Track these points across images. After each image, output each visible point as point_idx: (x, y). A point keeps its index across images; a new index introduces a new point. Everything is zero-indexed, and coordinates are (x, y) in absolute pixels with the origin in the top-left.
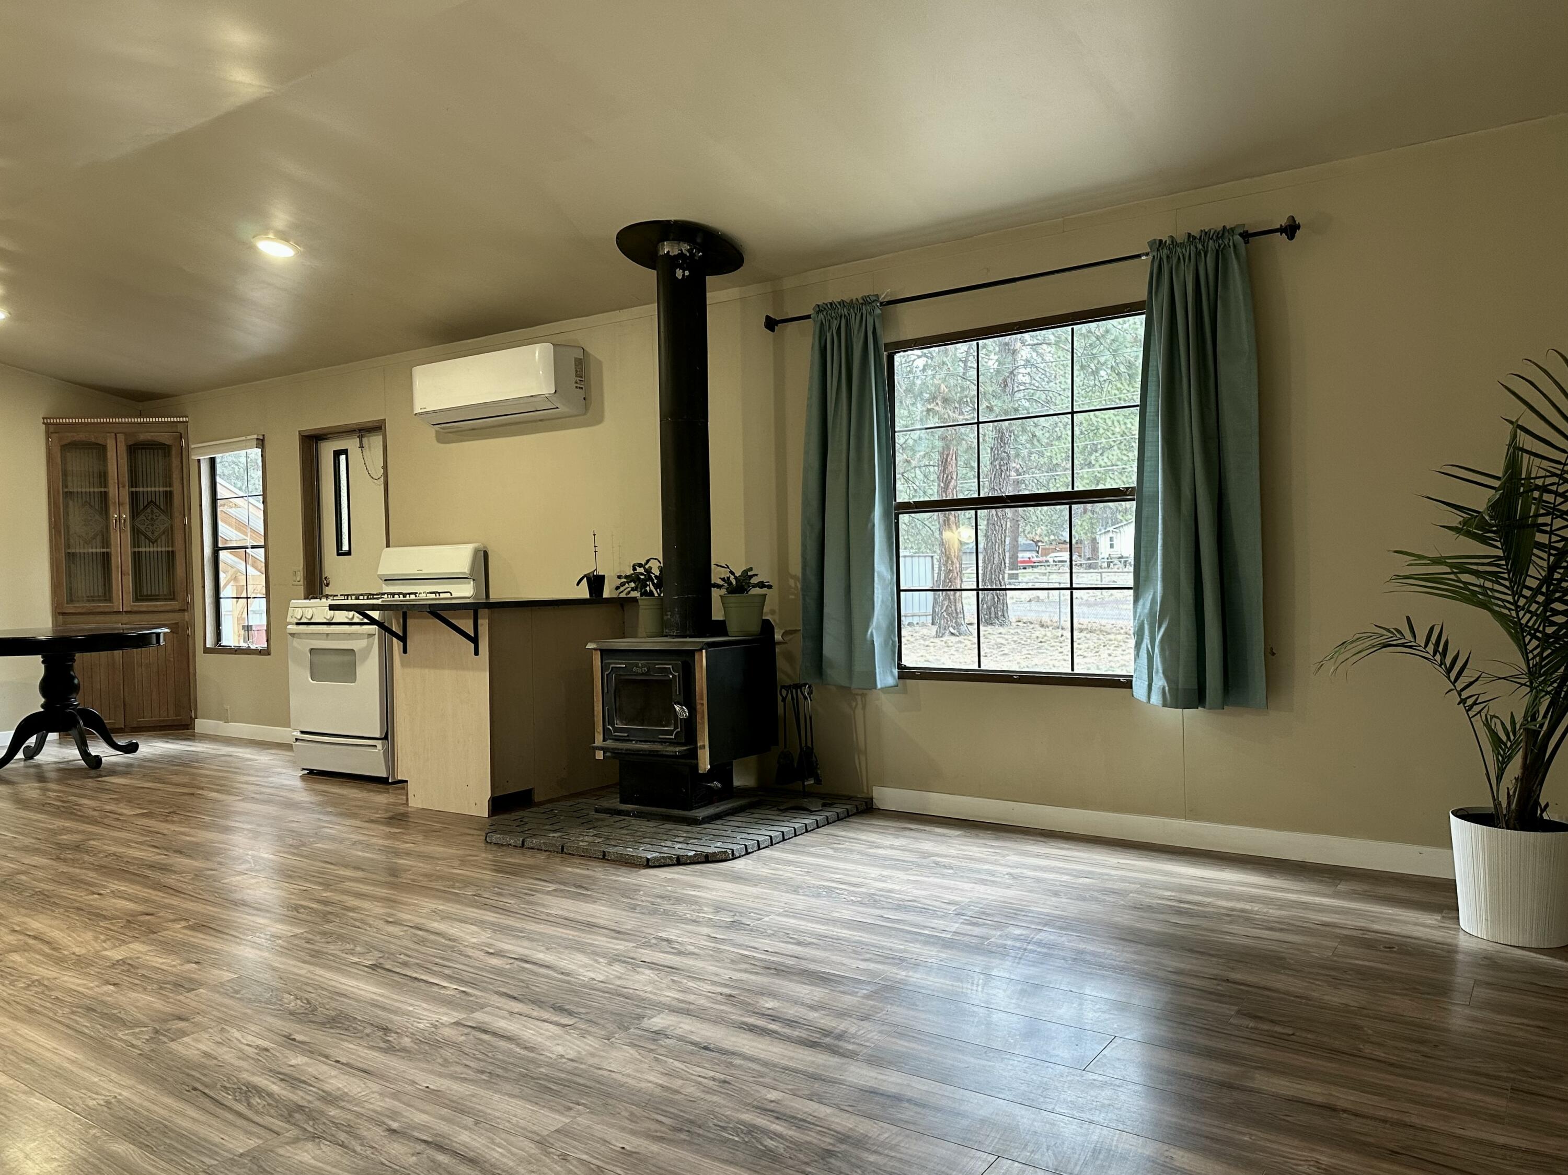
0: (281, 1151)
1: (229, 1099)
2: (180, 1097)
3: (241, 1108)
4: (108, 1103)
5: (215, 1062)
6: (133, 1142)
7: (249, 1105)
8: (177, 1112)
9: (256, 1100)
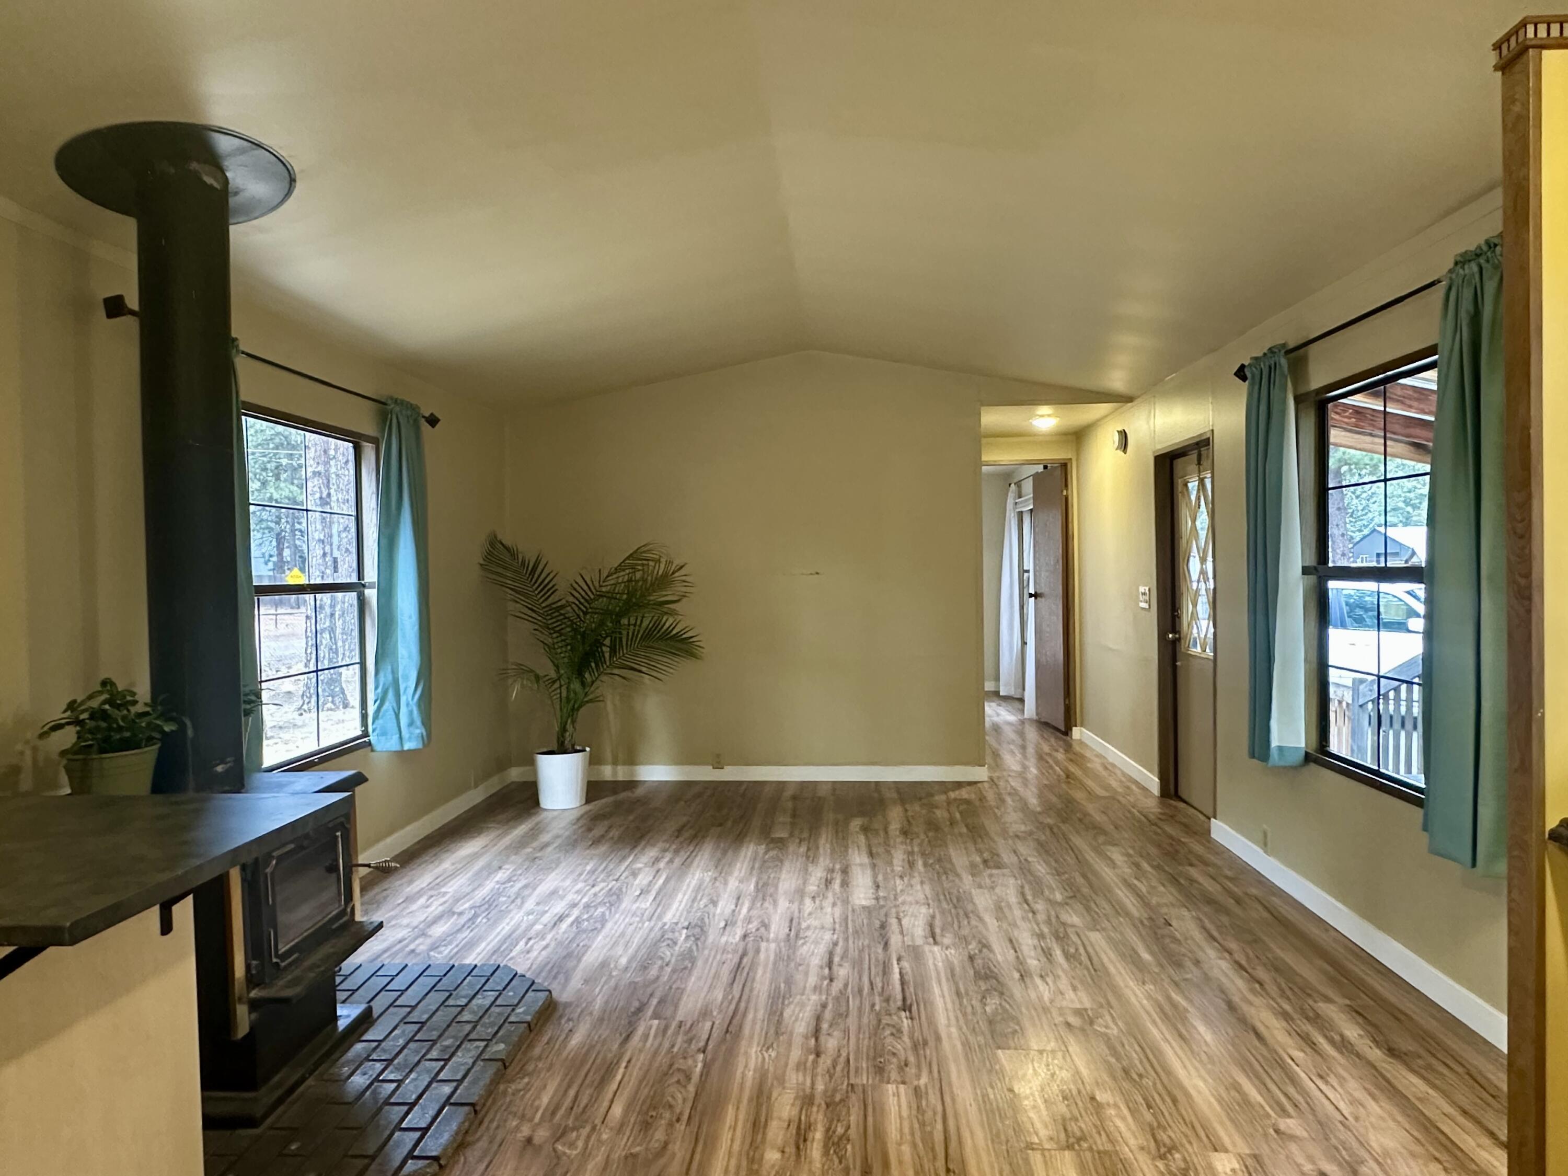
0: (1081, 925)
1: (1084, 958)
2: (1106, 969)
3: (1082, 950)
4: (1144, 983)
5: (1074, 981)
6: (1139, 956)
7: (1077, 950)
8: (1112, 962)
9: (1072, 950)
